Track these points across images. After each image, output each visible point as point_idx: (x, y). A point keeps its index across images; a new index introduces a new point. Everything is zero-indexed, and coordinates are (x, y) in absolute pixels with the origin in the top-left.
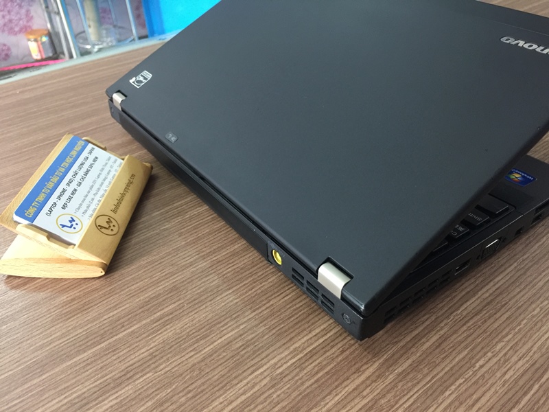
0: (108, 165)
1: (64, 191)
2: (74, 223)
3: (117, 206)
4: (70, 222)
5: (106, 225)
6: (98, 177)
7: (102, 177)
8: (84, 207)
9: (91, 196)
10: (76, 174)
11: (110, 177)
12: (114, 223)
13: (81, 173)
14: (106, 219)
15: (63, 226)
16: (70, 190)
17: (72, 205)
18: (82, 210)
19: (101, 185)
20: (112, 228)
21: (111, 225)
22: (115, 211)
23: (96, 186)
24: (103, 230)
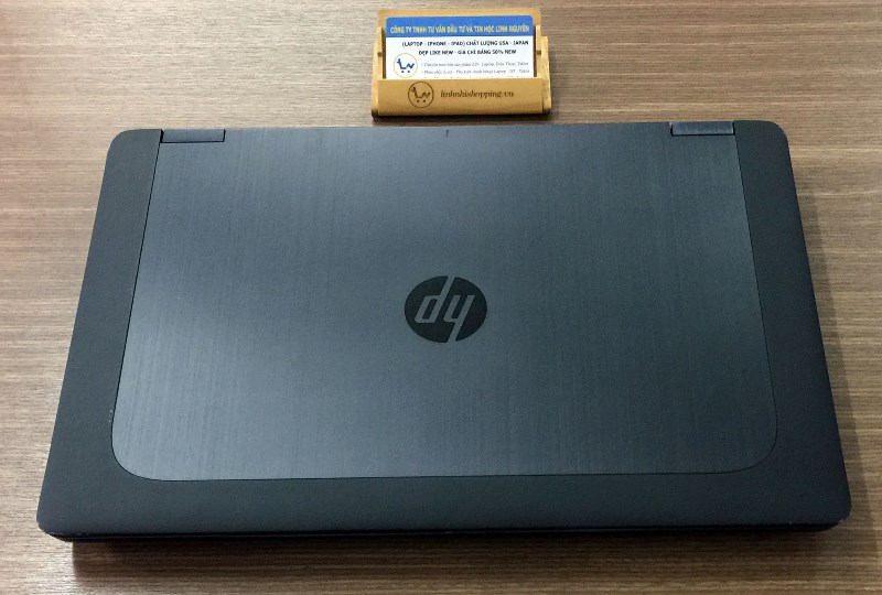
0: (512, 68)
1: (443, 44)
2: (408, 69)
3: (452, 94)
4: (409, 65)
5: (419, 93)
6: (486, 65)
7: (489, 68)
9: (454, 69)
10: (474, 43)
11: (495, 76)
12: (428, 100)
13: (478, 48)
14: (428, 90)
15: (399, 62)
16: (447, 48)
17: (428, 58)
18: (429, 69)
19: (477, 72)
20: (421, 100)
21: (424, 98)
22: (443, 94)
23: (471, 68)
24: (412, 94)
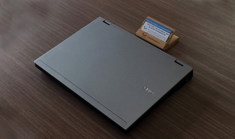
1: (154, 27)
3: (149, 38)
6: (159, 35)
8: (149, 31)
9: (153, 33)
10: (159, 30)
11: (159, 38)
13: (159, 31)
16: (154, 28)
17: (150, 29)
19: (156, 35)
23: (156, 34)
